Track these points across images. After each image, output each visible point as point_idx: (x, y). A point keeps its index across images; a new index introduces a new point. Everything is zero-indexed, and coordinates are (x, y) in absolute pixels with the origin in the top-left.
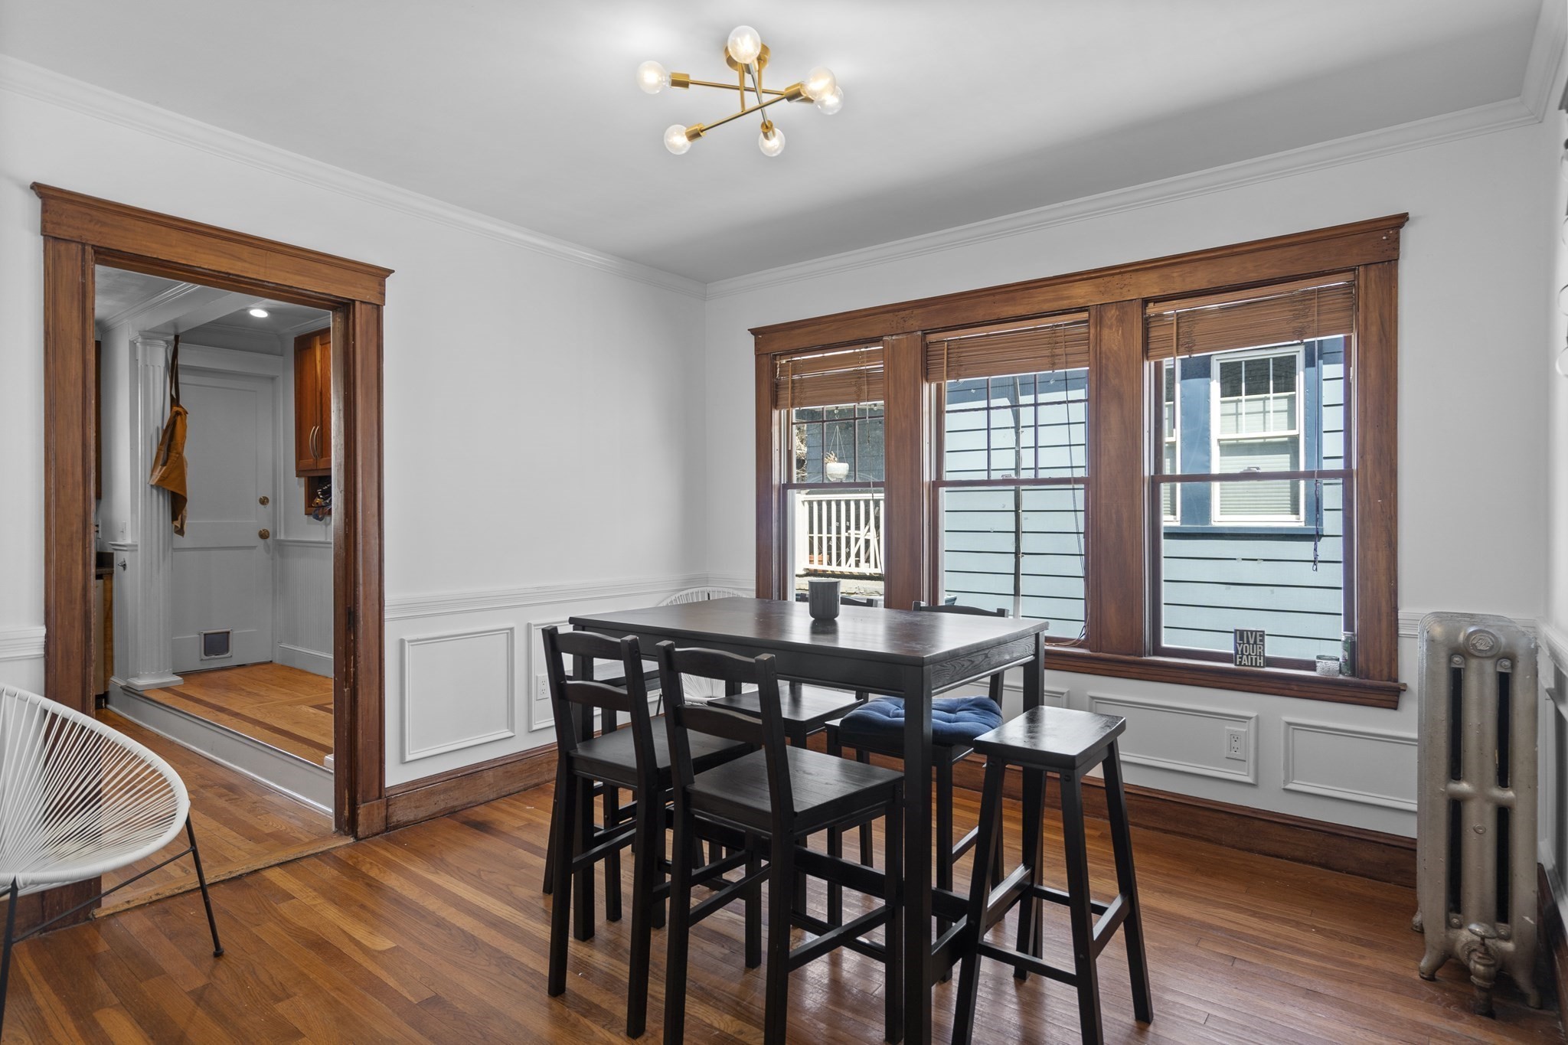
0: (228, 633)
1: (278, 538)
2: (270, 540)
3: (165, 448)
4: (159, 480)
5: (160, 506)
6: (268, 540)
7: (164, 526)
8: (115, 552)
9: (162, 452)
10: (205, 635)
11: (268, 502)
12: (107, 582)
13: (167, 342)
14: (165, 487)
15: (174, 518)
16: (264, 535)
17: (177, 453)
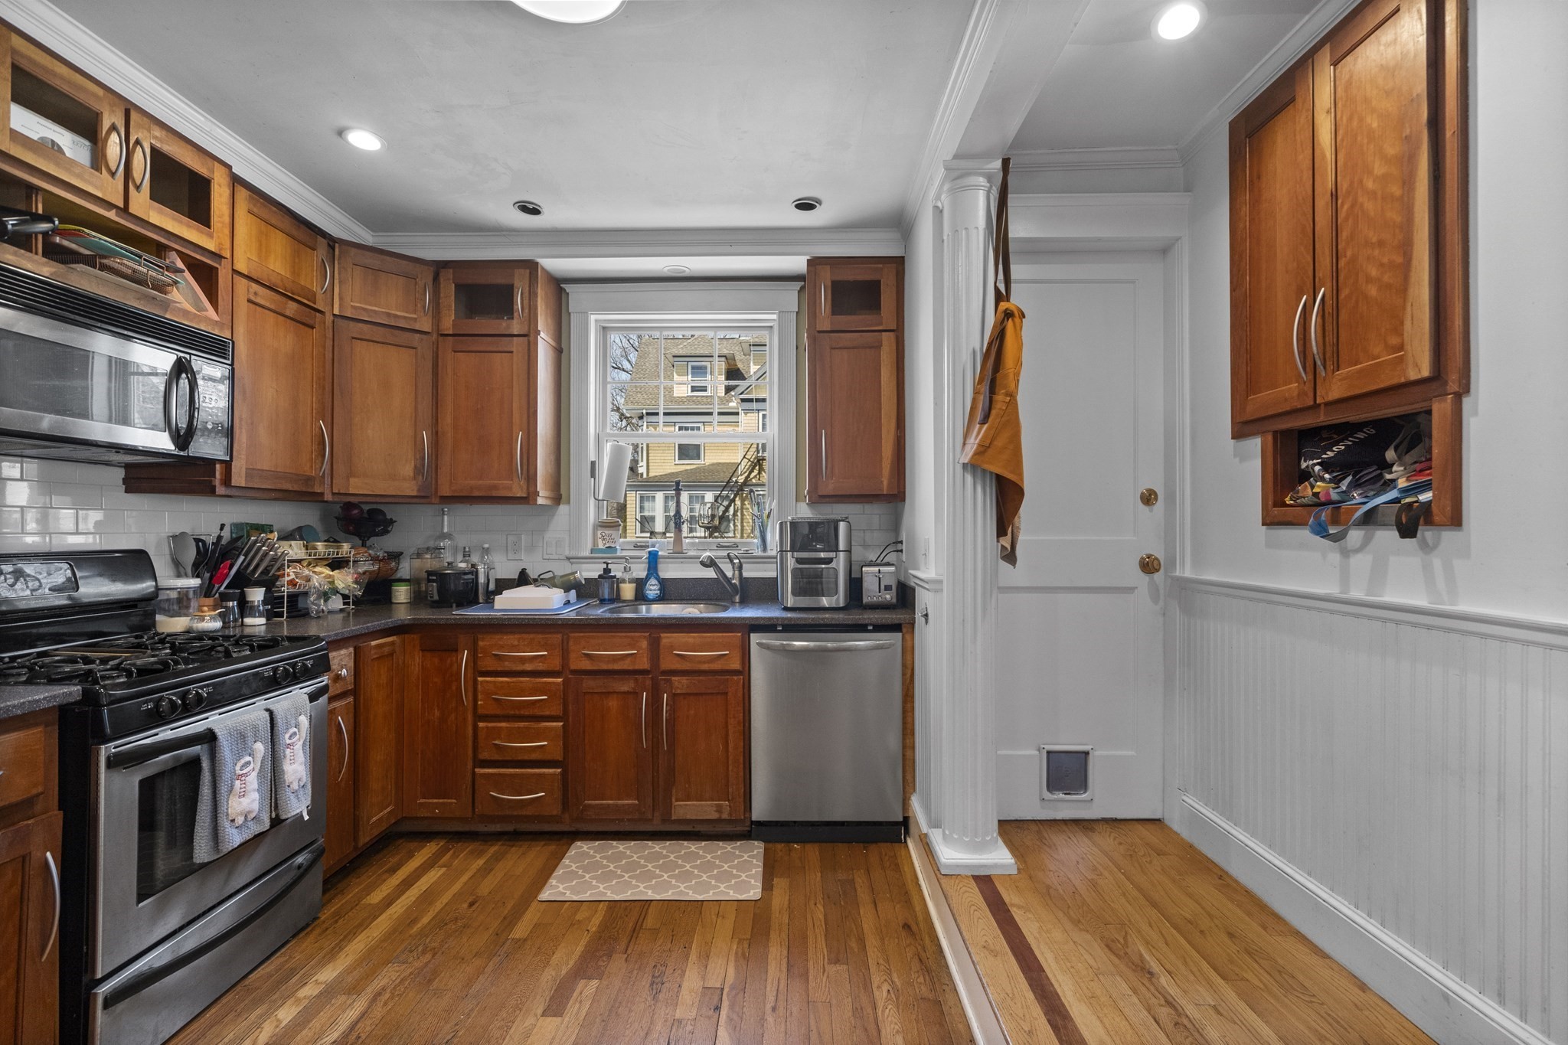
0: (1087, 753)
1: (1178, 573)
2: (1158, 577)
3: (985, 388)
4: (977, 454)
5: (980, 504)
6: (1156, 576)
7: (985, 549)
8: (917, 587)
9: (982, 397)
10: (1048, 752)
11: (1156, 499)
12: (908, 637)
13: (989, 178)
14: (986, 466)
15: (1001, 531)
16: (1149, 566)
17: (1007, 395)
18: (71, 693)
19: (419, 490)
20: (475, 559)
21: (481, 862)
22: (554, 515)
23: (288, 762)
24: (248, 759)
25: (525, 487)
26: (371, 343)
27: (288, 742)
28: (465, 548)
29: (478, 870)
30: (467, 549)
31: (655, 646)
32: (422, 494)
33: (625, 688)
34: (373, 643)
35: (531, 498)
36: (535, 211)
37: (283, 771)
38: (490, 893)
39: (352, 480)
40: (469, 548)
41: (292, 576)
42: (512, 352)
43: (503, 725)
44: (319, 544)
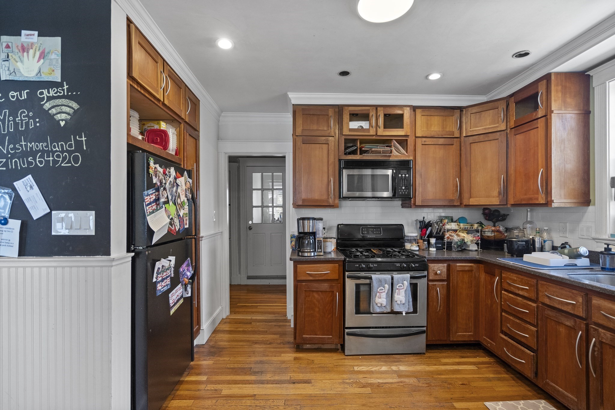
18: (342, 258)
19: (500, 202)
20: (545, 236)
21: (492, 376)
22: (585, 212)
23: (396, 293)
24: (382, 288)
25: (544, 198)
26: (478, 143)
27: (398, 288)
28: (536, 229)
29: (486, 377)
30: (538, 229)
31: (588, 303)
32: (502, 204)
33: (568, 323)
34: (458, 264)
35: (549, 204)
36: (527, 54)
37: (394, 296)
38: (475, 387)
39: (471, 200)
40: (539, 229)
41: (448, 235)
42: (538, 127)
43: (511, 318)
44: (461, 224)
